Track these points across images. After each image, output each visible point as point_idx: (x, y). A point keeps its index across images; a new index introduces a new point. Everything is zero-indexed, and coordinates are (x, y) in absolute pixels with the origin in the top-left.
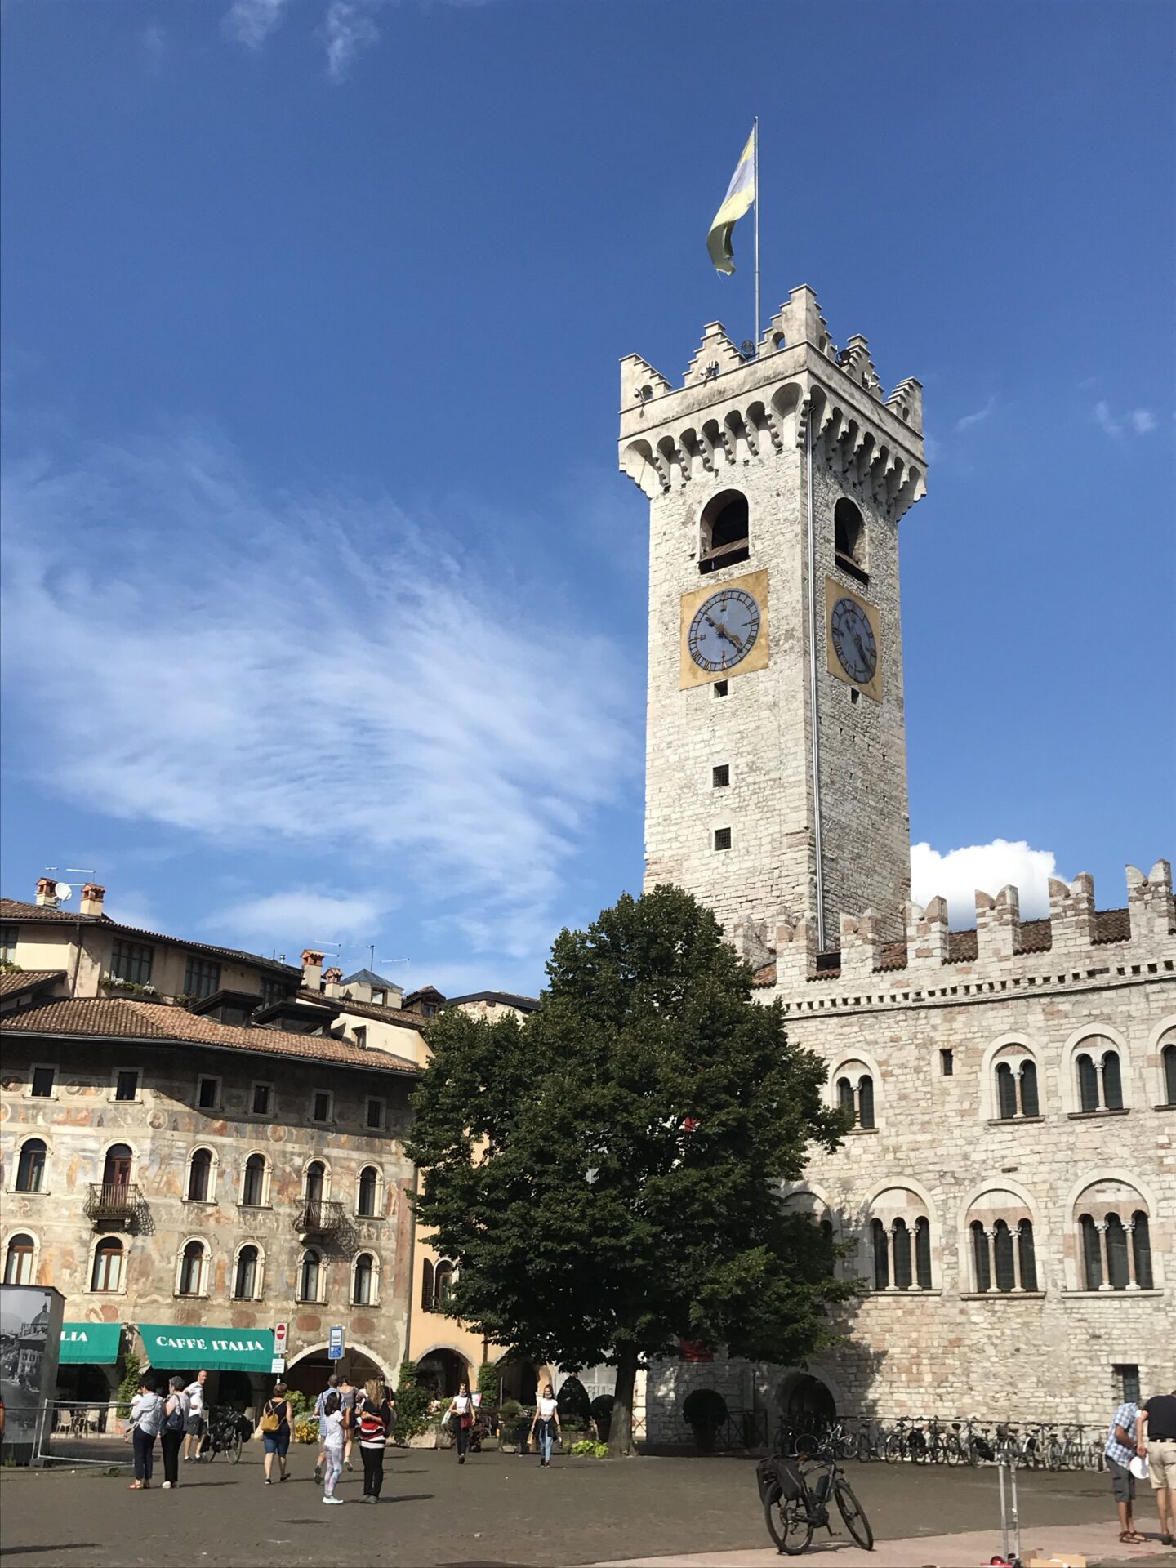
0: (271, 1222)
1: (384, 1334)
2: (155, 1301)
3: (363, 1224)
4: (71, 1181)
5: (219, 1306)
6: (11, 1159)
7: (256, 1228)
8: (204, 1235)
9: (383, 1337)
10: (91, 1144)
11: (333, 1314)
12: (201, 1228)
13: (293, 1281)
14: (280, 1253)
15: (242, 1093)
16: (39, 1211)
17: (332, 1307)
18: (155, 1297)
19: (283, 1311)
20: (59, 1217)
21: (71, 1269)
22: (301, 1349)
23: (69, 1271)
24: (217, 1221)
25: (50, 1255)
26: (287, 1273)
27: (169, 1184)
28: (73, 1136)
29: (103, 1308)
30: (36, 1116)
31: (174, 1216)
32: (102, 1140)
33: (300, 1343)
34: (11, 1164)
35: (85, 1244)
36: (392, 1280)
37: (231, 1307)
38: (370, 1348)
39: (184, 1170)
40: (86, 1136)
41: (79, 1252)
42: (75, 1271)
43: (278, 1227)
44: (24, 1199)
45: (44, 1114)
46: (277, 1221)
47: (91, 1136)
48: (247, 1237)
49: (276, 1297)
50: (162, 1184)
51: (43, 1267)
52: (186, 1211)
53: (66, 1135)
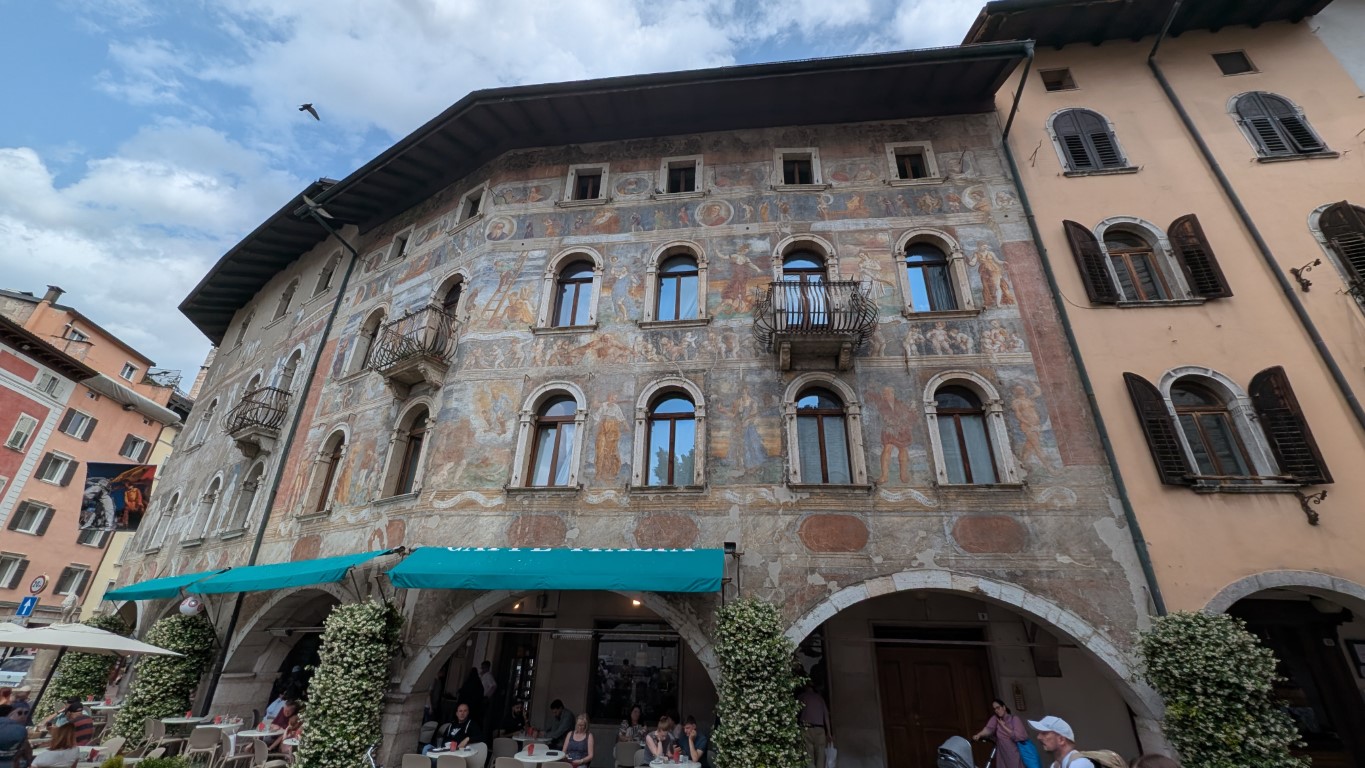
0: (713, 342)
1: (1066, 552)
2: (472, 503)
3: (934, 327)
5: (608, 504)
6: (353, 340)
7: (682, 356)
8: (575, 378)
9: (1064, 559)
10: (424, 291)
11: (897, 510)
12: (569, 368)
13: (777, 445)
14: (739, 395)
15: (646, 175)
16: (359, 395)
17: (890, 496)
18: (471, 495)
19: (760, 508)
20: (374, 397)
21: (369, 467)
22: (821, 595)
23: (366, 472)
24: (601, 353)
25: (355, 452)
26: (761, 431)
27: (513, 310)
28: (410, 289)
29: (390, 524)
30: (384, 285)
31: (520, 354)
32: (435, 280)
33: (816, 580)
34: (351, 347)
35: (389, 425)
36: (1047, 425)
37: (636, 507)
38: (1031, 589)
39: (541, 287)
40: (421, 284)
41: (383, 439)
42: (373, 470)
43: (729, 350)
44: (351, 384)
45: (392, 278)
46: (726, 339)
47: (426, 282)
48: (663, 374)
49: (739, 479)
50: (501, 312)
51: (344, 473)
52: (541, 346)
53: (404, 291)
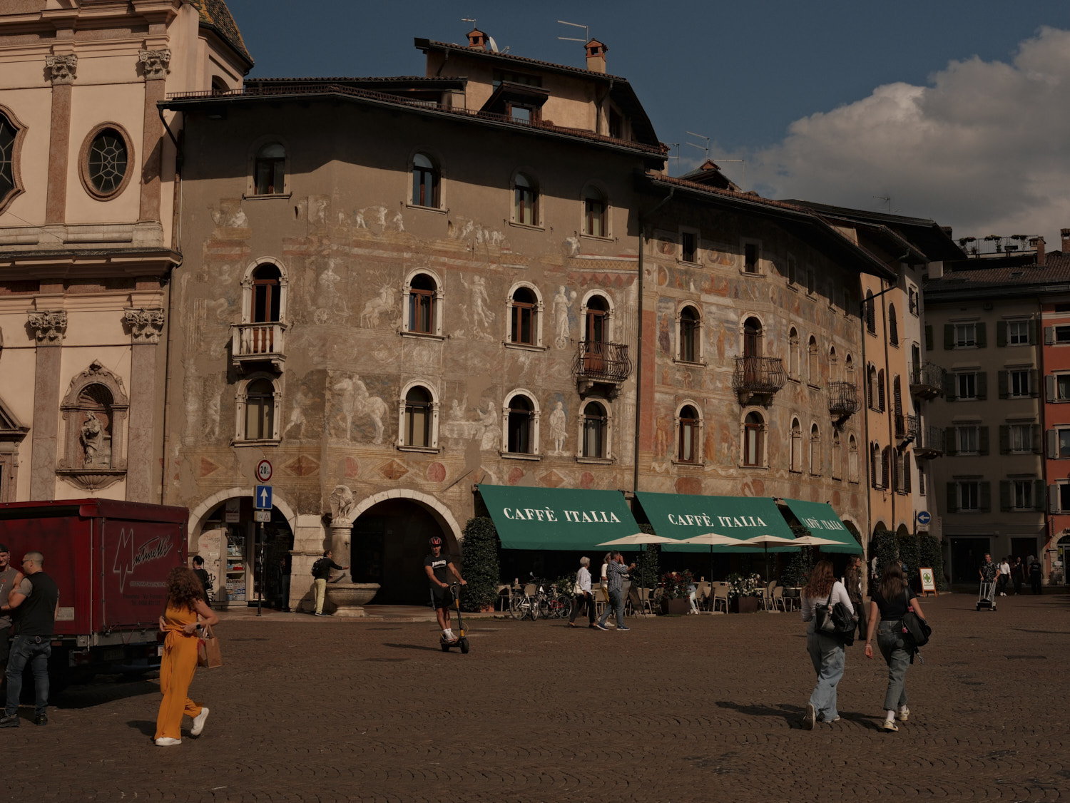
1: (861, 509)
2: (783, 476)
4: (721, 353)
5: (806, 481)
6: (674, 327)
7: (816, 408)
8: (799, 413)
9: (861, 511)
10: (732, 316)
16: (700, 382)
18: (782, 472)
20: (714, 390)
21: (728, 442)
23: (726, 445)
24: (802, 399)
25: (712, 428)
28: (718, 305)
29: (754, 482)
30: (689, 283)
32: (739, 311)
34: (674, 331)
35: (736, 417)
37: (811, 483)
38: (858, 521)
40: (727, 307)
41: (733, 426)
42: (732, 445)
43: (823, 408)
44: (687, 369)
45: (695, 281)
46: (822, 401)
47: (731, 308)
48: (813, 416)
51: (707, 440)
53: (712, 304)
